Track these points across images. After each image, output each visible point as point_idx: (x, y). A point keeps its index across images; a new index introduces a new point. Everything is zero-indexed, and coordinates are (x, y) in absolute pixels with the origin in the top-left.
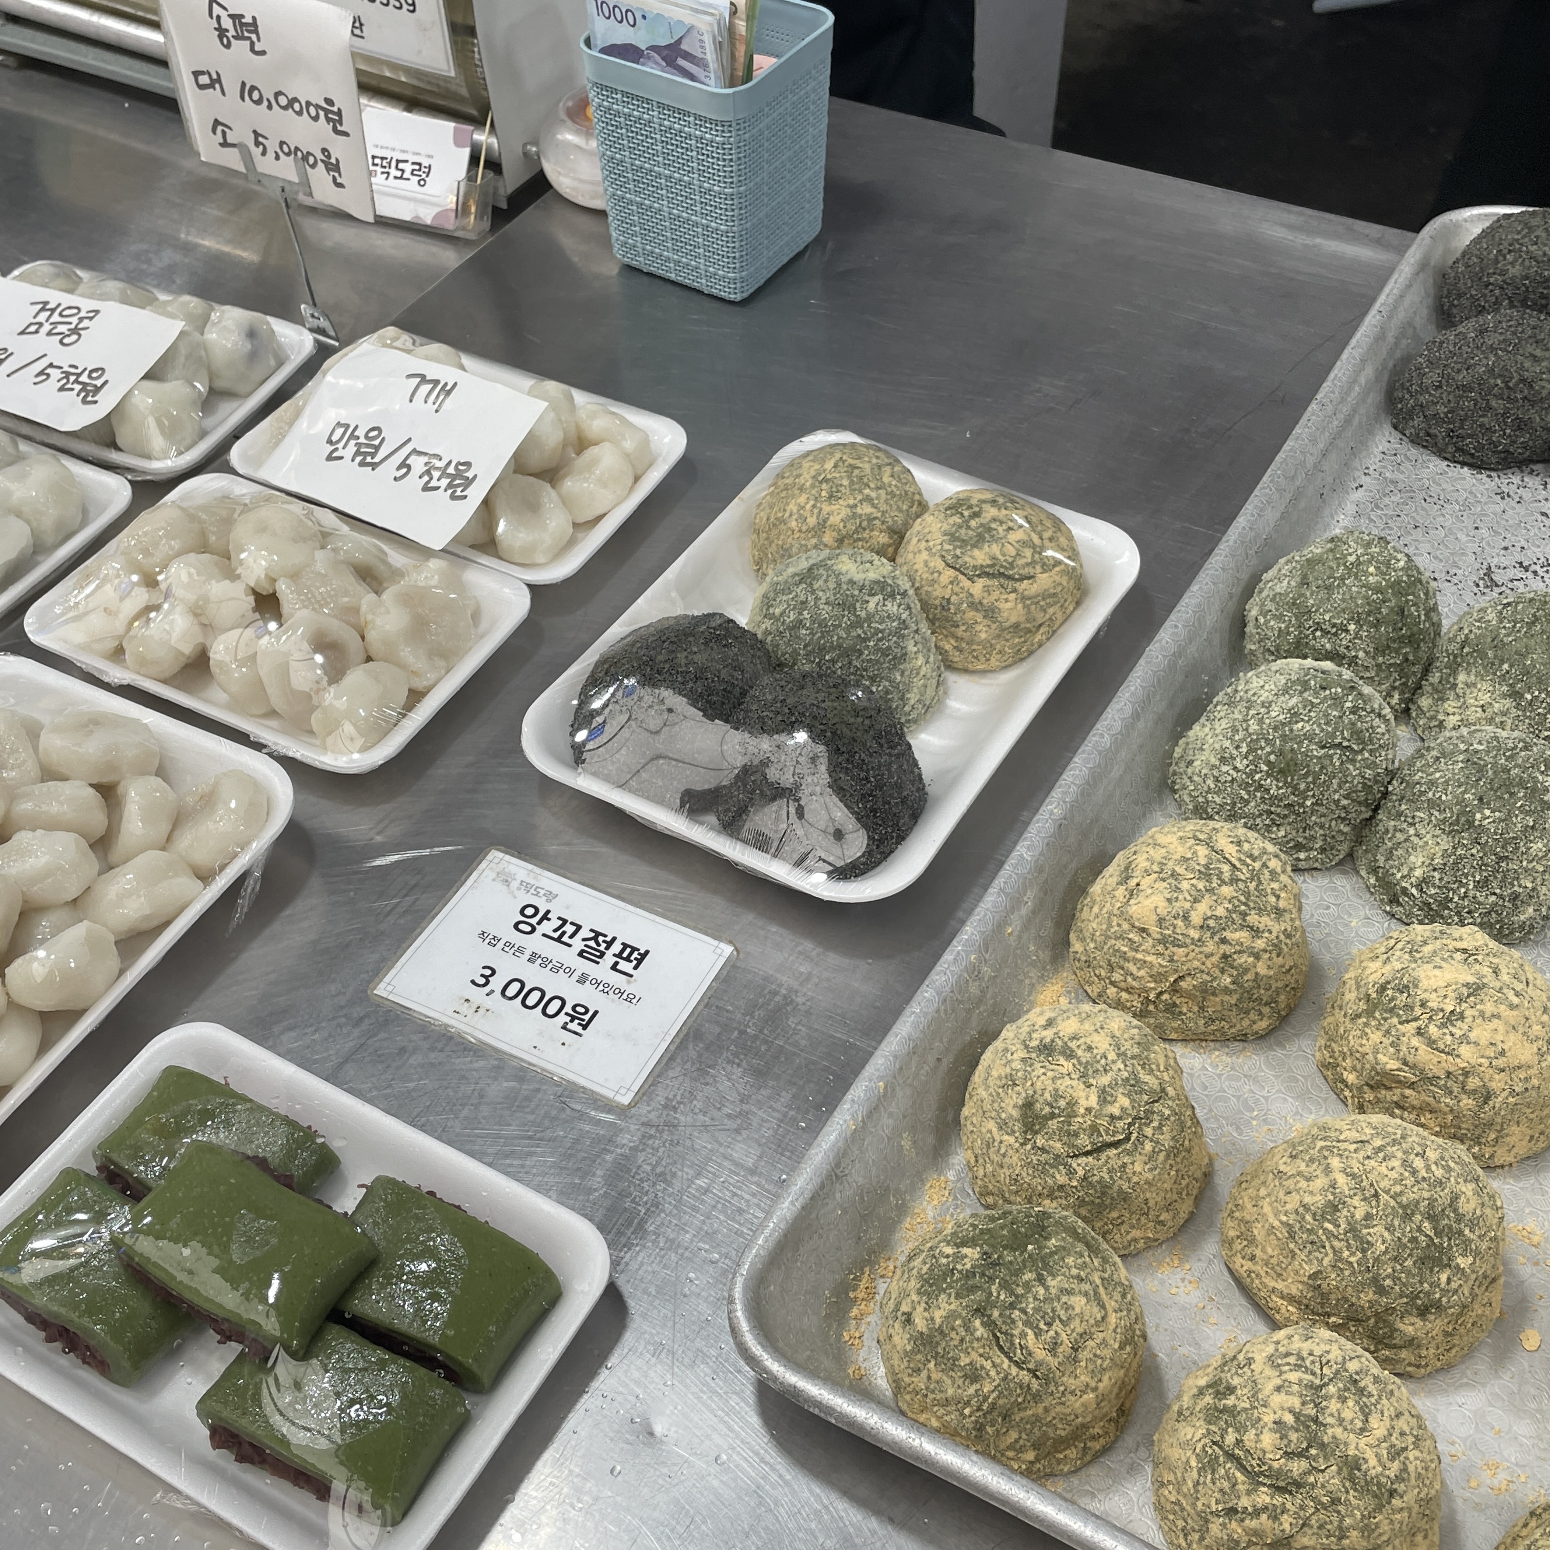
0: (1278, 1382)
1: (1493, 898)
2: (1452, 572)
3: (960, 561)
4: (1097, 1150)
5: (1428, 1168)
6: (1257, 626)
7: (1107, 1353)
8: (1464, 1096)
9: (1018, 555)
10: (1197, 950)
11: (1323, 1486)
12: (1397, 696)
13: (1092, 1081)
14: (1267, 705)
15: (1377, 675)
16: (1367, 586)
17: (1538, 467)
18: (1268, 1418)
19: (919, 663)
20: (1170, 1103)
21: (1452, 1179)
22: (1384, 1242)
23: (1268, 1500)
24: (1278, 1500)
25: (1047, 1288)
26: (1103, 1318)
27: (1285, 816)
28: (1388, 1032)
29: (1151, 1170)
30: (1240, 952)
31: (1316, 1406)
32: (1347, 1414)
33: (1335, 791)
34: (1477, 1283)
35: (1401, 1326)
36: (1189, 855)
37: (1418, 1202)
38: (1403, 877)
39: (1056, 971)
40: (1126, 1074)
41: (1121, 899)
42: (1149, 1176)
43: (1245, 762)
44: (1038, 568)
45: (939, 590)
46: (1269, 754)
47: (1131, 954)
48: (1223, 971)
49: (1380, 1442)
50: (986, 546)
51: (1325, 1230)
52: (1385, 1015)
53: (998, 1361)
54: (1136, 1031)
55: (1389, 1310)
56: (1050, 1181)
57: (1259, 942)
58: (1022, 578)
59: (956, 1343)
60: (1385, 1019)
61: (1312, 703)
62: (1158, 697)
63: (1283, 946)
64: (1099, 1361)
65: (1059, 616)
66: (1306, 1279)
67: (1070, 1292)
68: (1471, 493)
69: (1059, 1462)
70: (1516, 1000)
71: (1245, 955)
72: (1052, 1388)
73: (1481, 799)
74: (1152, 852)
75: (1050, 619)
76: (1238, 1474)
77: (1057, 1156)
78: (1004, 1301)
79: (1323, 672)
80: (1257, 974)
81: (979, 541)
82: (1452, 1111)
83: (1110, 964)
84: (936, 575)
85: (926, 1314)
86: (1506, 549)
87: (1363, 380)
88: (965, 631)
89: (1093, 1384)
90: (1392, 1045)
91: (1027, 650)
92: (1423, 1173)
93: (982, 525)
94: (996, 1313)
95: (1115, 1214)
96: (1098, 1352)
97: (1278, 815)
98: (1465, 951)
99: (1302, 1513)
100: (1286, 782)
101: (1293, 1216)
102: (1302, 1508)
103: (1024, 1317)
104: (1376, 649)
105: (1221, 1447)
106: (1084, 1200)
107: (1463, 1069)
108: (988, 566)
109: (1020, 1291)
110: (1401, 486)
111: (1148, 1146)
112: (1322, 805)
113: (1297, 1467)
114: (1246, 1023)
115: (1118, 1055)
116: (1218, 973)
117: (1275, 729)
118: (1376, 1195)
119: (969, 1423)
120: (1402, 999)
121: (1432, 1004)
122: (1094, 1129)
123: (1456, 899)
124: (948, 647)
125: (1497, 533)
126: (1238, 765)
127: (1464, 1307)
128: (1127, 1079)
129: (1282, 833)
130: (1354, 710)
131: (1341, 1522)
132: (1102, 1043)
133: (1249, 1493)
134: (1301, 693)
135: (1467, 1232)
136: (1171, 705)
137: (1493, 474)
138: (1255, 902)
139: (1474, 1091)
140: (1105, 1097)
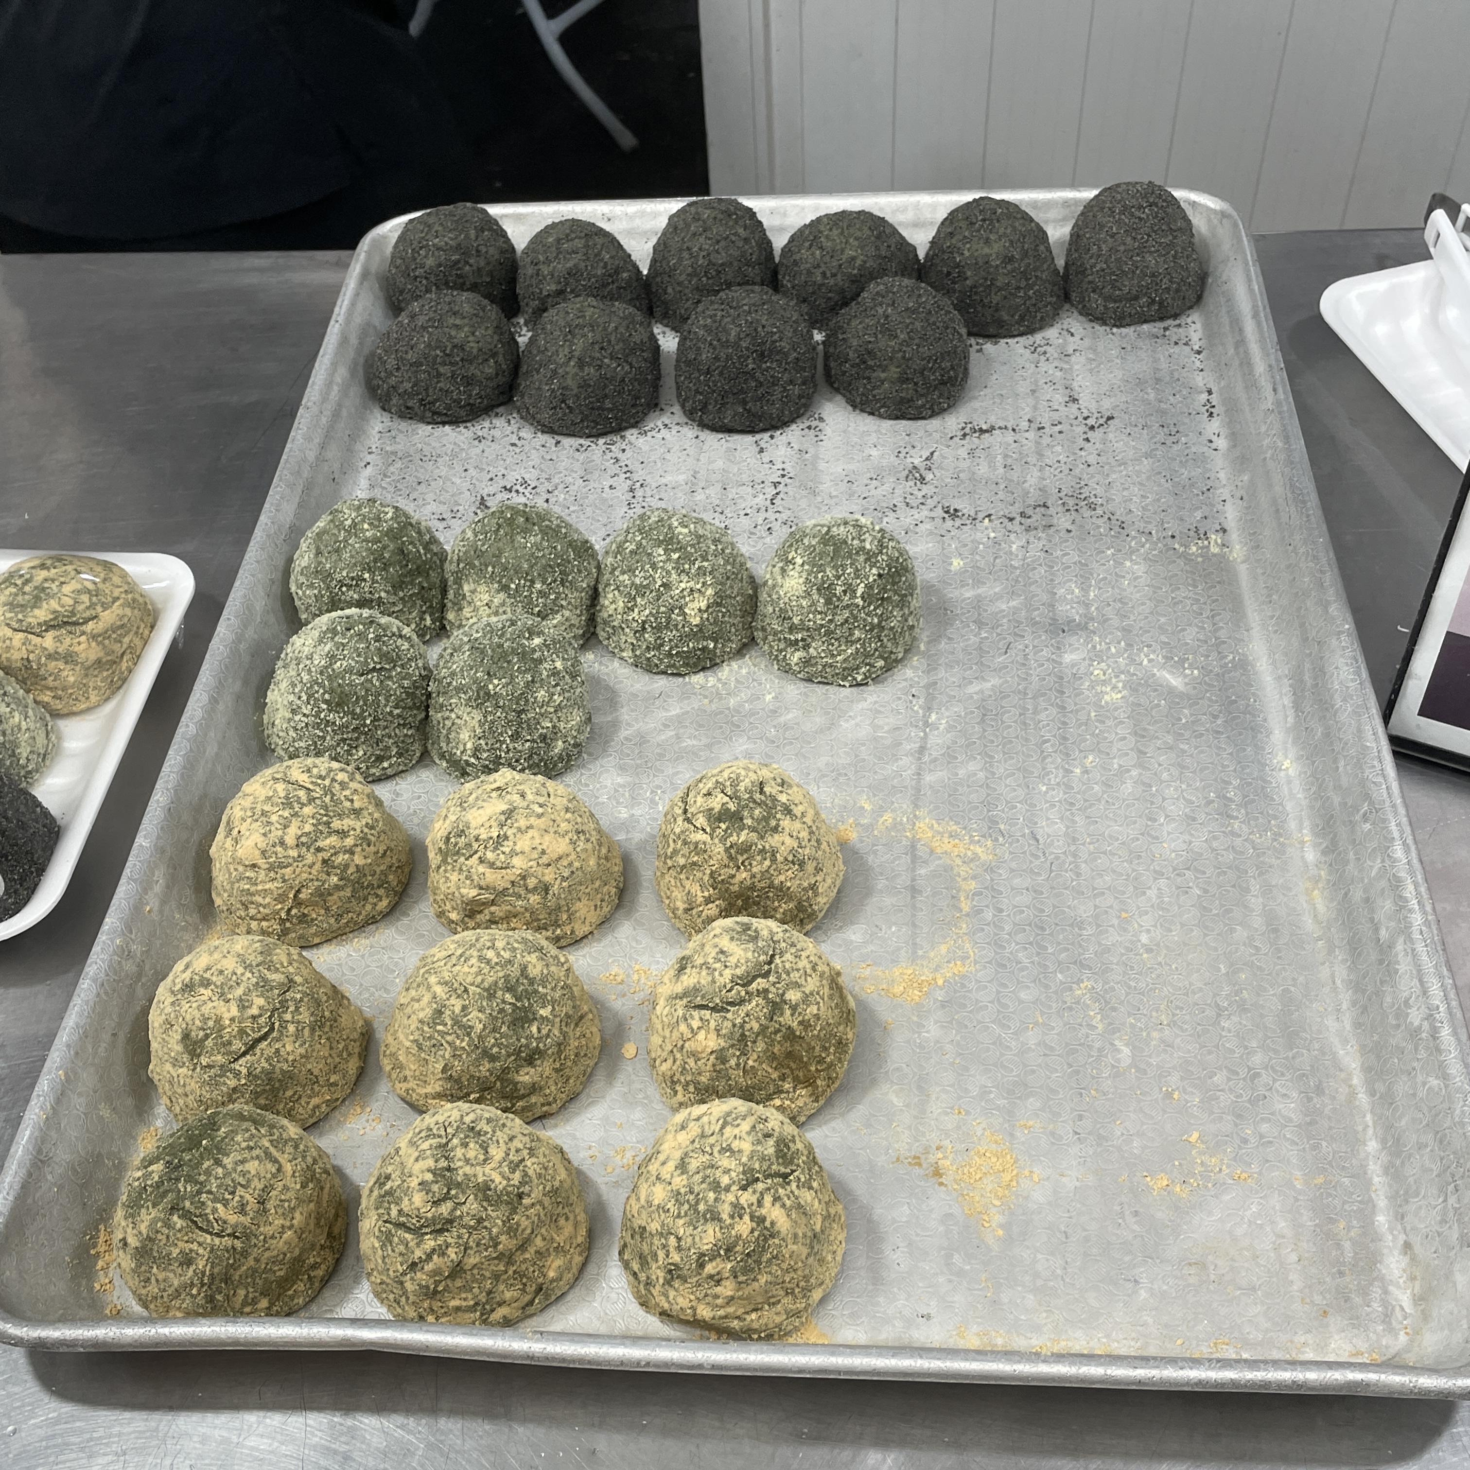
0: (417, 1154)
1: (528, 744)
2: (455, 510)
3: (24, 623)
4: (250, 1048)
5: (498, 955)
6: (300, 599)
7: (291, 1195)
8: (530, 895)
9: (76, 602)
10: (300, 865)
11: (468, 1214)
12: (428, 618)
13: (230, 996)
14: (310, 657)
15: (404, 606)
16: (367, 540)
17: (500, 410)
18: (414, 1183)
19: (17, 719)
20: (300, 988)
21: (518, 956)
22: (480, 1022)
23: (432, 1243)
24: (440, 1240)
25: (224, 1167)
26: (279, 1170)
27: (357, 739)
28: (461, 870)
29: (301, 1046)
30: (335, 854)
31: (447, 1158)
32: (471, 1154)
33: (386, 706)
34: (563, 1024)
35: (521, 1079)
36: (271, 794)
37: (496, 982)
38: (462, 753)
39: (210, 927)
40: (255, 980)
41: (231, 848)
42: (302, 1051)
43: (309, 707)
44: (99, 609)
45: (16, 653)
46: (324, 694)
47: (253, 889)
48: (328, 874)
49: (501, 1163)
50: (44, 604)
51: (438, 1031)
52: (455, 858)
53: (201, 1240)
54: (258, 944)
55: (505, 1070)
56: (224, 1089)
57: (348, 840)
58: (86, 621)
59: (164, 1242)
60: (456, 861)
61: (342, 644)
62: (230, 680)
63: (369, 836)
64: (286, 1204)
65: (138, 642)
66: (440, 1075)
67: (243, 1162)
68: (455, 444)
69: (292, 1298)
70: (540, 810)
71: (341, 855)
72: (254, 1241)
73: (489, 674)
74: (243, 802)
75: (130, 647)
76: (407, 1235)
77: (222, 1066)
78: (191, 1191)
79: (348, 617)
80: (357, 866)
81: (37, 601)
82: (526, 909)
83: (243, 904)
84: (8, 642)
85: (135, 1231)
86: (491, 479)
87: (338, 379)
88: (55, 680)
89: (288, 1224)
90: (467, 878)
91: (119, 678)
92: (495, 960)
93: (36, 588)
94: (187, 1204)
95: (289, 1093)
96: (283, 1197)
97: (351, 739)
98: (498, 788)
99: (461, 1241)
100: (344, 712)
101: (417, 1033)
102: (459, 1237)
103: (211, 1197)
104: (393, 587)
105: (390, 1223)
106: (256, 1092)
107: (520, 875)
108: (51, 620)
109: (202, 1178)
110: (400, 454)
111: (291, 1028)
112: (379, 720)
113: (445, 1209)
114: (369, 907)
115: (245, 968)
116: (325, 877)
117: (321, 673)
118: (466, 990)
119: (200, 1300)
120: (462, 840)
121: (483, 836)
122: (242, 1032)
123: (503, 755)
124: (46, 699)
125: (482, 470)
126: (305, 711)
127: (559, 1045)
128: (257, 983)
129: (361, 753)
130: (377, 639)
131: (490, 1234)
132: (230, 964)
133: (418, 1245)
134: (332, 639)
135: (540, 989)
136: (246, 682)
137: (469, 425)
138: (334, 811)
139: (535, 889)
140: (243, 1005)
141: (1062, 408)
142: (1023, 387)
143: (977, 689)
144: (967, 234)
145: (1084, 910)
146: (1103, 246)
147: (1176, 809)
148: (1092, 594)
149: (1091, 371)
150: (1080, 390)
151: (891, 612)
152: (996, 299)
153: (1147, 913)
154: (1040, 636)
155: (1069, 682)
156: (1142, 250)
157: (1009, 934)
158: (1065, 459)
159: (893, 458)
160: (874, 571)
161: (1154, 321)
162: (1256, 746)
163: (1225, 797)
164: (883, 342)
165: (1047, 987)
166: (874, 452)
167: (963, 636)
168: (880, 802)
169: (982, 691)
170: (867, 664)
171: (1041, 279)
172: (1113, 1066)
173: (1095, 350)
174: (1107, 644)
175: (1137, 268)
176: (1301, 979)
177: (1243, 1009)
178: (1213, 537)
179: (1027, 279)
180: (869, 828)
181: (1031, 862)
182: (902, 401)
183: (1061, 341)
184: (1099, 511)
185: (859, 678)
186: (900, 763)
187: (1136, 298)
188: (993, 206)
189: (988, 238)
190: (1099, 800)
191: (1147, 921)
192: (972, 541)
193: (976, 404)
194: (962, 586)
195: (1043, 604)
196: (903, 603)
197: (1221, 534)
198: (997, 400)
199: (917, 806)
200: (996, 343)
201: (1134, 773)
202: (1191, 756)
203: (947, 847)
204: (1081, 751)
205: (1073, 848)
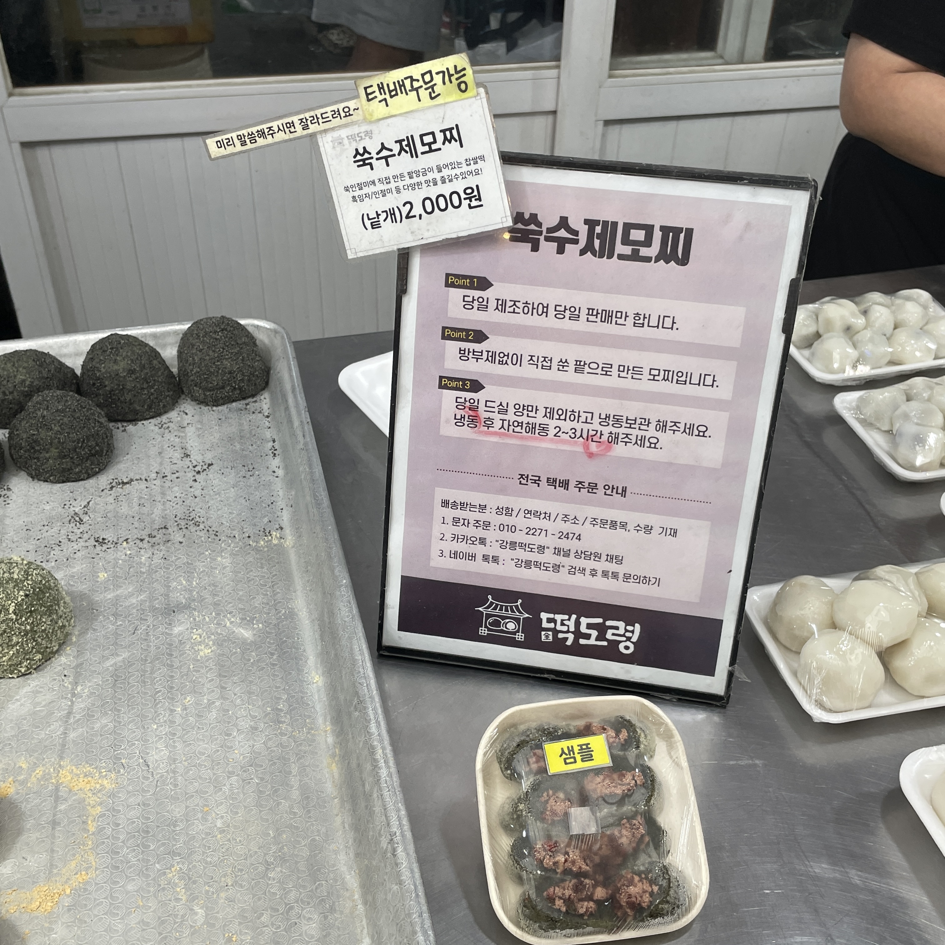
141: (179, 462)
142: (153, 451)
143: (112, 663)
144: (102, 358)
145: (178, 811)
146: (196, 358)
147: (245, 724)
148: (194, 583)
149: (199, 436)
150: (191, 449)
151: (40, 619)
152: (128, 397)
153: (222, 803)
154: (158, 618)
155: (176, 647)
156: (220, 358)
157: (123, 842)
158: (180, 495)
159: (60, 509)
160: (22, 593)
161: (240, 400)
162: (298, 670)
163: (277, 709)
164: (43, 433)
165: (148, 876)
166: (47, 507)
167: (104, 626)
168: (35, 761)
169: (115, 664)
170: (27, 660)
171: (158, 381)
172: (191, 926)
173: (202, 422)
174: (202, 615)
175: (219, 369)
176: (324, 830)
177: (283, 860)
178: (274, 533)
179: (147, 383)
180: (23, 783)
181: (143, 783)
182: (64, 470)
183: (179, 419)
184: (202, 526)
185: (23, 670)
186: (52, 727)
187: (223, 387)
188: (118, 339)
189: (116, 360)
190: (193, 728)
191: (222, 810)
192: (114, 559)
193: (121, 466)
194: (106, 591)
195: (162, 595)
196: (50, 611)
197: (279, 531)
198: (136, 462)
199: (61, 758)
200: (136, 425)
201: (217, 704)
202: (256, 684)
203: (81, 785)
204: (182, 695)
205: (173, 766)
